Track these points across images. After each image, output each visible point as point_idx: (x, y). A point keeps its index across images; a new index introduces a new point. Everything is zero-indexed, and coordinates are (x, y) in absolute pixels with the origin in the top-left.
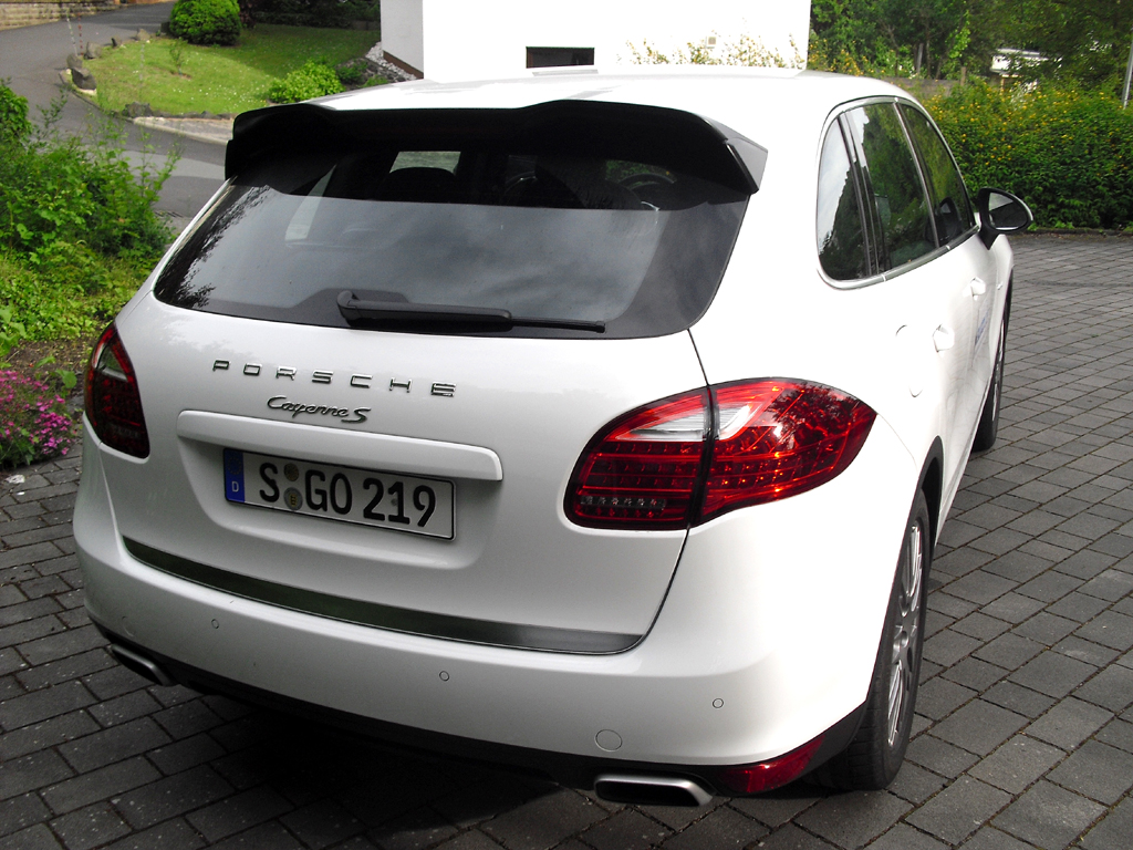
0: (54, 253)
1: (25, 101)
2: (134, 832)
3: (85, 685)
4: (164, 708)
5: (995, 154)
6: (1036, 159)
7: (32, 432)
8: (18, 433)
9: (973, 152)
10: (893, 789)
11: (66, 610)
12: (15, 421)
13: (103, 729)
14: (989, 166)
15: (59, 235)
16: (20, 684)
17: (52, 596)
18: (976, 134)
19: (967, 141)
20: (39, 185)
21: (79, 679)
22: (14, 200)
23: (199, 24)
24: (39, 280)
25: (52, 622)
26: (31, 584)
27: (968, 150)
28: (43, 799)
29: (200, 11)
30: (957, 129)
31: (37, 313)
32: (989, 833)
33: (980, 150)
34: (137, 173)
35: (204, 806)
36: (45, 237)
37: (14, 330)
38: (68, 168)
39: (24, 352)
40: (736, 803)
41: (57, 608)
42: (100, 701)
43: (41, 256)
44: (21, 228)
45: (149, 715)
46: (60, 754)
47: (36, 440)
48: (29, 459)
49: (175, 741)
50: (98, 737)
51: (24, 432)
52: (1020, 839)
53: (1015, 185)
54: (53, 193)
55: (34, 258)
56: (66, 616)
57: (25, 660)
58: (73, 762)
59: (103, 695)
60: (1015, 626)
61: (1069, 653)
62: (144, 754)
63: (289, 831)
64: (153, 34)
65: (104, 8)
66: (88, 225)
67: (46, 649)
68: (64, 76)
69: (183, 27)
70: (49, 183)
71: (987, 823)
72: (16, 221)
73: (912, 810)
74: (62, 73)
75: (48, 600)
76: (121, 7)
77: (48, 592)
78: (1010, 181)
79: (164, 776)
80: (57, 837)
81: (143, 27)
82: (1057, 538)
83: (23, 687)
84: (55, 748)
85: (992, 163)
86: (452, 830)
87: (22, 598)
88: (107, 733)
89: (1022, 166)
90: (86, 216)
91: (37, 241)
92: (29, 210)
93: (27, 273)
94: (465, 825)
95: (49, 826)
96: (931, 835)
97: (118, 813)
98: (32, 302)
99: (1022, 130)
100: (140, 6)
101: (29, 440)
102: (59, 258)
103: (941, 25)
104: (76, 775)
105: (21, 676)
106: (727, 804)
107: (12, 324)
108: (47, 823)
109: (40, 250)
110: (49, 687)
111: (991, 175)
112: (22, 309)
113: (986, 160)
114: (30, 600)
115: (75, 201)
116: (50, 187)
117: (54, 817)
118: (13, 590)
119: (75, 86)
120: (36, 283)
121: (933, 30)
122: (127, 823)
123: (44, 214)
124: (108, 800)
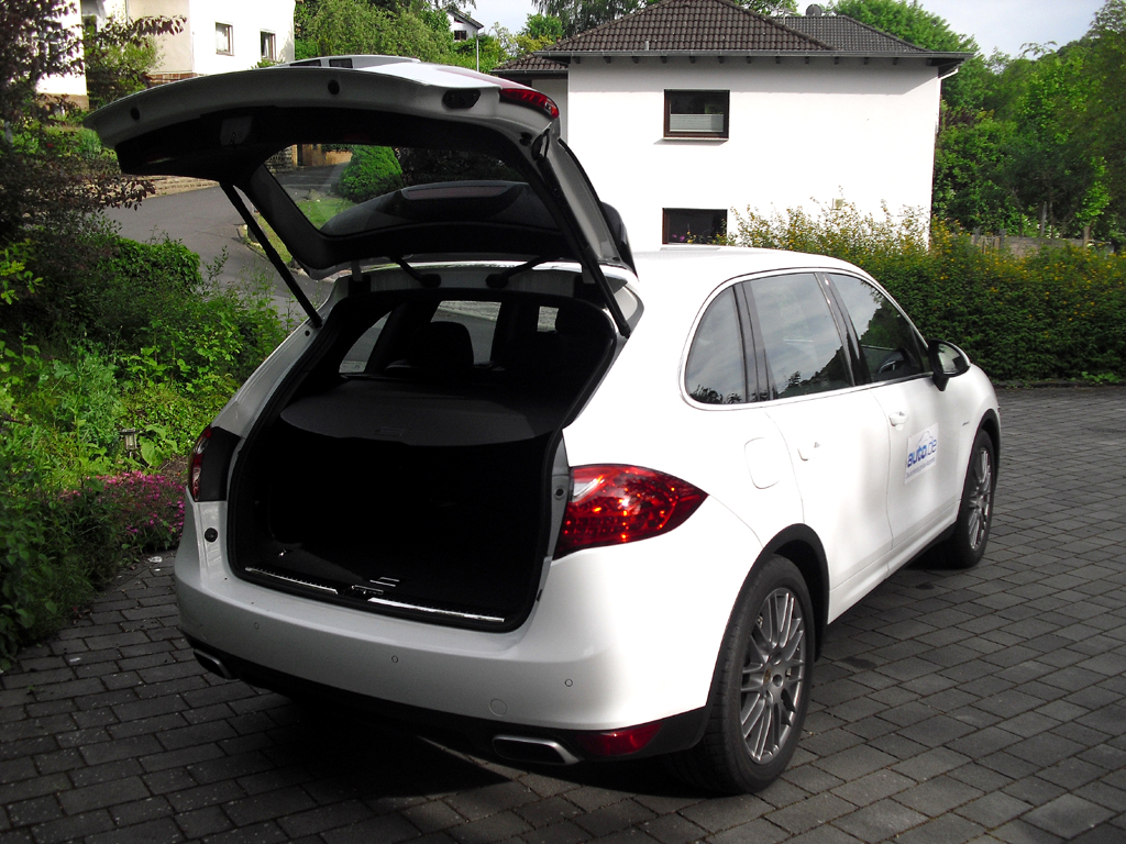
0: (207, 383)
1: (197, 257)
2: (199, 785)
3: (183, 698)
4: (237, 715)
5: (1078, 310)
6: (1118, 315)
7: (172, 523)
8: (161, 523)
9: (1057, 309)
10: (764, 798)
11: (177, 649)
12: (159, 514)
13: (190, 725)
14: (1073, 321)
15: (212, 369)
16: (136, 695)
17: (169, 640)
18: (1059, 291)
19: (1050, 299)
20: (197, 328)
21: (179, 694)
22: (176, 340)
23: (364, 185)
24: (192, 405)
25: (166, 656)
26: (154, 631)
27: (1051, 307)
28: (140, 763)
29: (366, 173)
30: (1041, 287)
31: (189, 433)
32: (827, 830)
33: (1063, 307)
34: (284, 319)
35: (251, 775)
36: (200, 370)
37: (169, 446)
38: (222, 314)
39: (174, 463)
40: (640, 798)
41: (172, 648)
42: (191, 708)
43: (195, 386)
44: (181, 362)
45: (225, 719)
46: (156, 738)
47: (174, 530)
48: (167, 545)
49: (240, 736)
50: (185, 730)
51: (165, 523)
52: (850, 834)
53: (1097, 339)
54: (209, 334)
55: (189, 387)
56: (177, 654)
57: (142, 679)
58: (164, 743)
59: (194, 705)
60: (923, 697)
61: (958, 718)
62: (216, 742)
63: (307, 792)
64: (324, 194)
65: (283, 170)
66: (240, 362)
67: (159, 673)
68: (241, 231)
69: (350, 188)
70: (206, 327)
71: (828, 823)
72: (178, 357)
73: (773, 811)
74: (240, 228)
75: (166, 643)
76: (297, 169)
77: (166, 637)
78: (1092, 335)
79: (227, 755)
80: (145, 784)
81: (314, 188)
82: (997, 637)
83: (138, 696)
84: (154, 734)
85: (1075, 318)
86: (422, 799)
87: (147, 640)
88: (192, 728)
89: (1105, 321)
90: (234, 354)
91: (193, 374)
92: (190, 348)
93: (183, 399)
94: (433, 797)
95: (141, 777)
96: (780, 827)
97: (190, 774)
98: (185, 424)
99: (1106, 287)
100: (315, 168)
101: (168, 529)
102: (210, 388)
103: (1064, 187)
104: (165, 751)
105: (137, 689)
106: (632, 798)
107: (167, 441)
108: (140, 776)
109: (195, 381)
110: (156, 697)
111: (1075, 330)
112: (176, 429)
113: (1069, 316)
114: (152, 641)
115: (226, 341)
116: (207, 329)
117: (146, 773)
118: (142, 635)
119: (249, 240)
120: (190, 408)
121: (1057, 190)
122: (194, 780)
123: (200, 351)
124: (185, 767)
